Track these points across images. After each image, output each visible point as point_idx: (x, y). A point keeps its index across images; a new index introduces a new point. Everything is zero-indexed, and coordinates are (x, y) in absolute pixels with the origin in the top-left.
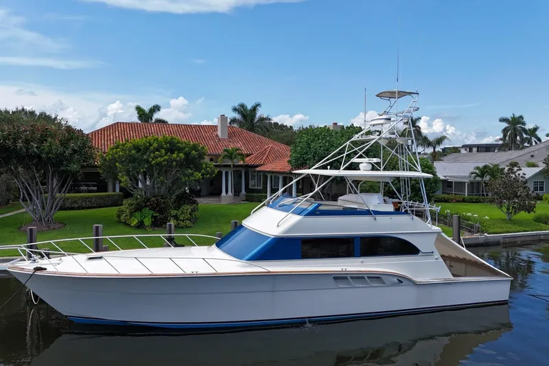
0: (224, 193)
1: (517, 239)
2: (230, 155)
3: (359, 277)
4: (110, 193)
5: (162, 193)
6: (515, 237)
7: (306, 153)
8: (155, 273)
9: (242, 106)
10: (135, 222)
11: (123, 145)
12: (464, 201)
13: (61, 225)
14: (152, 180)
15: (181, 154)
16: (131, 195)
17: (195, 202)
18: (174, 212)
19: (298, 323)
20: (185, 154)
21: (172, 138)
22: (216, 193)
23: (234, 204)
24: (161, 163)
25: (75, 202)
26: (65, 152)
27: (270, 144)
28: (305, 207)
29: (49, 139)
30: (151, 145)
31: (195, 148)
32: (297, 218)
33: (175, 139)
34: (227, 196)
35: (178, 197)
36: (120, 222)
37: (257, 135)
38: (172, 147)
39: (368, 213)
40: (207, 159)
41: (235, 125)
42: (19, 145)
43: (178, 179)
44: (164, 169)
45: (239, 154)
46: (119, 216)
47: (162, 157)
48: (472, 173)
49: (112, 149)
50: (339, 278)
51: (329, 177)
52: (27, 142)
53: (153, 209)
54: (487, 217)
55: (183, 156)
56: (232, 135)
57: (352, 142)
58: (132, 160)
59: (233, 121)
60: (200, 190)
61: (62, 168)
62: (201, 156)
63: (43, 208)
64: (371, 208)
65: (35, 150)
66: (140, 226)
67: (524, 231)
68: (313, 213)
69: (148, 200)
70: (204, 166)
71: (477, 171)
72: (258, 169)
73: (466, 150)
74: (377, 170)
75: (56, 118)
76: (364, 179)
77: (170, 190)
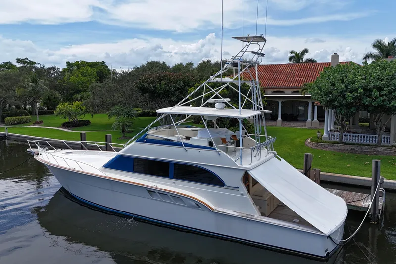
3: (164, 194)
19: (125, 216)
39: (180, 145)
68: (142, 140)
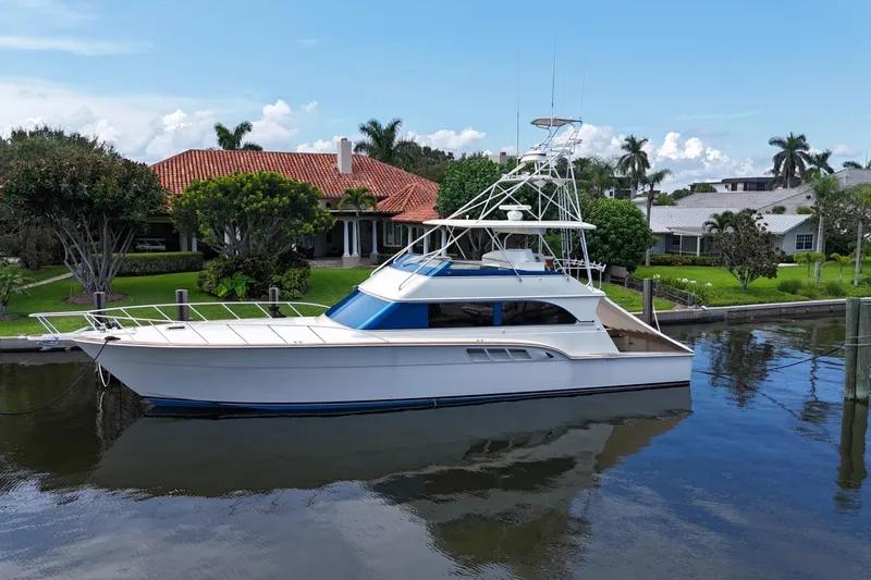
0: (346, 254)
1: (748, 314)
2: (355, 198)
3: (498, 350)
4: (184, 252)
5: (259, 253)
6: (746, 311)
7: (458, 197)
8: (250, 343)
9: (374, 124)
10: (223, 292)
11: (205, 185)
12: (694, 263)
13: (120, 296)
14: (246, 235)
15: (285, 198)
16: (217, 255)
17: (305, 265)
18: (276, 278)
20: (291, 198)
21: (272, 175)
22: (336, 253)
23: (362, 268)
24: (257, 210)
25: (136, 265)
26: (125, 195)
27: (415, 183)
28: (434, 266)
29: (103, 178)
30: (243, 185)
31: (304, 188)
32: (423, 279)
33: (276, 176)
34: (351, 256)
35: (281, 257)
36: (202, 291)
37: (395, 169)
38: (272, 187)
39: (511, 273)
40: (321, 205)
41: (364, 153)
42: (63, 185)
43: (281, 231)
44: (262, 219)
45: (368, 197)
46: (200, 284)
47: (259, 202)
48: (707, 223)
49: (189, 191)
50: (474, 351)
51: (464, 229)
52: (73, 181)
53: (249, 274)
54: (709, 284)
55: (288, 201)
56: (358, 168)
57: (500, 184)
58: (218, 206)
59: (361, 146)
60: (313, 249)
61: (121, 218)
62: (313, 200)
63: (97, 274)
64: (516, 267)
65: (86, 193)
66: (231, 296)
67: (759, 303)
68: (443, 273)
69: (242, 261)
70: (317, 214)
71: (715, 221)
72: (394, 218)
73: (726, 187)
74: (534, 219)
75: (95, 142)
76: (512, 232)
77: (270, 248)
